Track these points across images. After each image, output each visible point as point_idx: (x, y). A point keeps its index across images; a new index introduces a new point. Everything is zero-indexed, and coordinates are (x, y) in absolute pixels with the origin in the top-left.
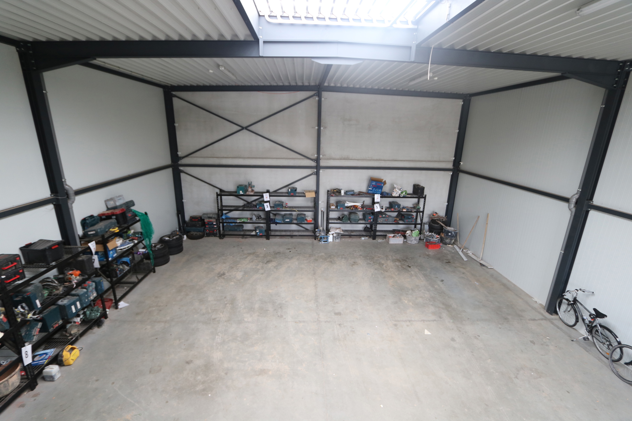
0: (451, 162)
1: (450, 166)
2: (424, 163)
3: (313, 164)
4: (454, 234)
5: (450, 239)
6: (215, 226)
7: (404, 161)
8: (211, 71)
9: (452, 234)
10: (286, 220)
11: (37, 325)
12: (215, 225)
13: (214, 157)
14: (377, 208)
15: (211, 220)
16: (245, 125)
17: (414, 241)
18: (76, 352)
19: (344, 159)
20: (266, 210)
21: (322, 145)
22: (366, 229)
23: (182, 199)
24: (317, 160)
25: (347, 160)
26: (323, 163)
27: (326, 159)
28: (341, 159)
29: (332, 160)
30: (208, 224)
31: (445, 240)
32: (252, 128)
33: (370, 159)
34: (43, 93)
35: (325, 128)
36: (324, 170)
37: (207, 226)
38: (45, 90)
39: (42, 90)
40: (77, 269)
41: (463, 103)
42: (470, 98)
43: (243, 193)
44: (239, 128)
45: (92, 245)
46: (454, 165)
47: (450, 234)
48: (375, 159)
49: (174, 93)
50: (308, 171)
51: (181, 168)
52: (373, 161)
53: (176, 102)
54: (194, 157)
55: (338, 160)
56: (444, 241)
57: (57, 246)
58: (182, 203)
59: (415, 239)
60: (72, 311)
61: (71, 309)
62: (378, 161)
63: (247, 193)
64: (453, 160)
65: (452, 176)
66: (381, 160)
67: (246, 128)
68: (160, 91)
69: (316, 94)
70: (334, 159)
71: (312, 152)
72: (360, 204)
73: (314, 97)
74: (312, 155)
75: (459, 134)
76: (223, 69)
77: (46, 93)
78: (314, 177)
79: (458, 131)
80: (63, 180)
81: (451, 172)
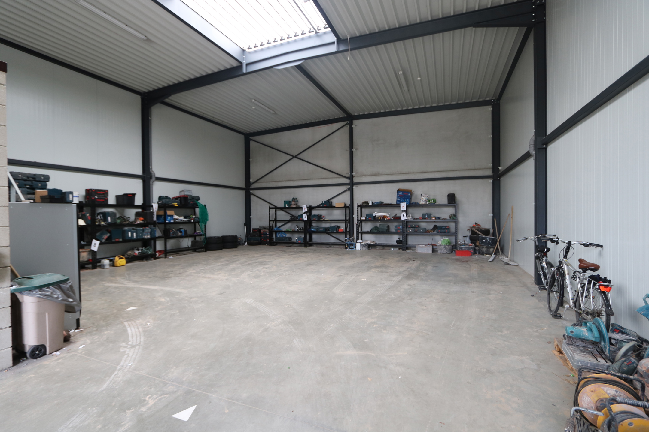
0: (489, 168)
1: (489, 173)
2: (457, 172)
3: (348, 181)
4: (489, 241)
5: (486, 248)
6: (268, 236)
7: (435, 172)
8: (253, 107)
9: (486, 240)
10: (320, 229)
11: (107, 234)
12: (268, 234)
13: (273, 182)
14: (404, 217)
15: (265, 230)
16: (295, 154)
17: (443, 250)
18: (123, 261)
19: (375, 175)
20: (304, 220)
21: (355, 164)
22: (399, 242)
23: (250, 215)
24: (351, 178)
25: (378, 176)
26: (356, 180)
27: (358, 176)
28: (372, 175)
29: (364, 177)
30: (263, 234)
31: (482, 249)
32: (300, 156)
33: (400, 173)
34: (149, 118)
35: (356, 149)
36: (357, 186)
37: (262, 236)
38: (151, 117)
39: (149, 117)
40: (143, 217)
41: (492, 109)
42: (499, 102)
43: (288, 206)
44: (291, 157)
45: (155, 205)
46: (493, 172)
47: (484, 241)
48: (404, 172)
49: (251, 138)
50: (344, 188)
51: (251, 191)
52: (403, 174)
53: (252, 144)
54: (260, 182)
55: (369, 176)
56: (481, 251)
57: (131, 195)
58: (250, 219)
59: (444, 248)
60: (128, 235)
61: (128, 233)
62: (407, 174)
63: (291, 206)
64: (491, 167)
65: (493, 184)
66: (411, 173)
67: (296, 157)
68: (242, 137)
69: (348, 123)
70: (366, 176)
71: (346, 171)
72: (388, 214)
73: (347, 126)
74: (347, 174)
75: (493, 139)
76: (254, 100)
77: (151, 119)
78: (348, 194)
79: (492, 136)
80: (150, 167)
81: (492, 179)
